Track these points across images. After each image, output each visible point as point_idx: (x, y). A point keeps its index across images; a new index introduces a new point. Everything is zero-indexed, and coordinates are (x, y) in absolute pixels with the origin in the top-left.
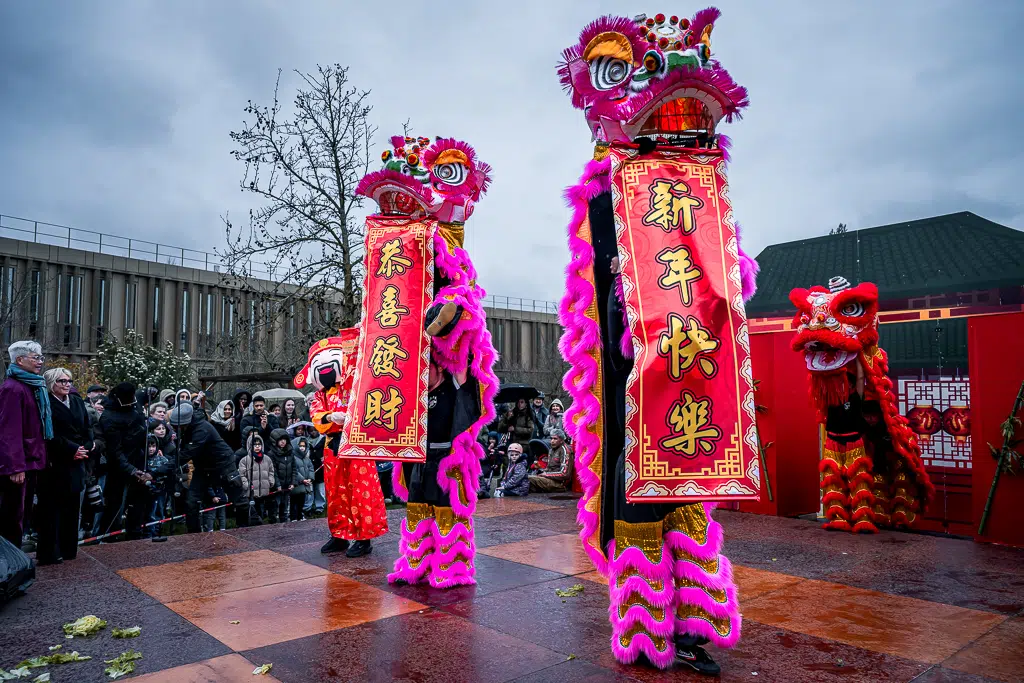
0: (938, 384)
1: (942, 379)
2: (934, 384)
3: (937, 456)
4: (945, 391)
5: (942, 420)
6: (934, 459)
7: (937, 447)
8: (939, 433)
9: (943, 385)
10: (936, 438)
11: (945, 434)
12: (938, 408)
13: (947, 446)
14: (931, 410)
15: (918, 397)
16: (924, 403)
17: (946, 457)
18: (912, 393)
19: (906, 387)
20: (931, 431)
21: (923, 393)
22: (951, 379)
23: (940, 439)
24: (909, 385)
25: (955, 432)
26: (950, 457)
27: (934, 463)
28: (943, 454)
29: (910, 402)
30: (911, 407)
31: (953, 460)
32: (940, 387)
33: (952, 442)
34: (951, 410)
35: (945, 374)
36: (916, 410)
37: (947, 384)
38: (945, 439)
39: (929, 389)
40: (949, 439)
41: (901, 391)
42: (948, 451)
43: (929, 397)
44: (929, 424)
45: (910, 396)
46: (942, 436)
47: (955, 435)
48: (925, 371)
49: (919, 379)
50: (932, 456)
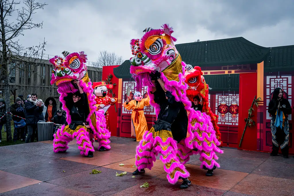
0: (228, 97)
1: (230, 95)
2: (227, 97)
3: (226, 121)
4: (230, 99)
5: (229, 109)
6: (226, 122)
7: (227, 118)
8: (228, 113)
9: (230, 97)
10: (227, 115)
11: (230, 114)
12: (228, 104)
13: (230, 117)
14: (226, 105)
15: (222, 101)
16: (223, 103)
17: (229, 121)
18: (220, 99)
19: (218, 97)
20: (225, 112)
21: (223, 100)
22: (232, 95)
23: (228, 115)
24: (219, 97)
25: (232, 113)
26: (230, 122)
27: (226, 123)
28: (228, 121)
29: (219, 102)
30: (219, 104)
31: (231, 122)
32: (229, 97)
33: (231, 116)
34: (232, 106)
35: (230, 93)
36: (221, 105)
37: (231, 97)
38: (229, 115)
39: (225, 98)
40: (231, 115)
41: (217, 99)
42: (230, 120)
43: (225, 101)
44: (225, 110)
45: (220, 100)
46: (229, 114)
47: (233, 114)
48: (224, 92)
49: (222, 95)
50: (225, 121)
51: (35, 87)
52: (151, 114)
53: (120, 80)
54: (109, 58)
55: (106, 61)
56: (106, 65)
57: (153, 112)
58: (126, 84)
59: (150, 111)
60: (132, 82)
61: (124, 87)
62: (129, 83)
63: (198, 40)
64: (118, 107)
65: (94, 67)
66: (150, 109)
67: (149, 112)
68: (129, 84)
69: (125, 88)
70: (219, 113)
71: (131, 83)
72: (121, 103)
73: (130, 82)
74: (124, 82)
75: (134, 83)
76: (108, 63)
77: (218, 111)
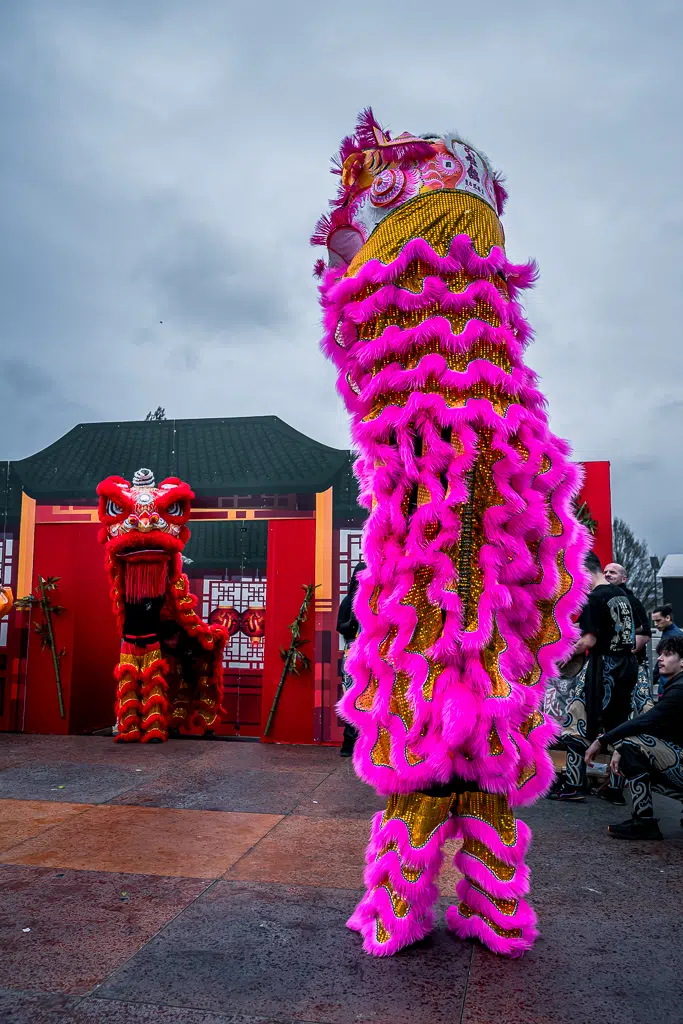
0: (239, 585)
1: (244, 580)
2: (236, 585)
3: (234, 658)
4: (245, 591)
5: (241, 621)
6: (232, 661)
7: (235, 649)
8: (237, 635)
9: (244, 585)
10: (234, 640)
11: (243, 635)
12: (238, 608)
13: (244, 646)
14: (232, 611)
15: (221, 598)
16: (226, 604)
17: (242, 659)
18: (216, 594)
19: (211, 587)
21: (226, 594)
22: (251, 580)
23: (238, 640)
24: (213, 585)
25: (250, 633)
26: (245, 659)
27: (232, 665)
28: (239, 656)
29: (213, 603)
30: (213, 608)
31: (247, 661)
32: (241, 587)
33: (248, 643)
34: (250, 611)
35: (246, 575)
36: (219, 611)
37: (247, 585)
38: (242, 641)
39: (231, 589)
40: (246, 641)
41: (206, 591)
42: (244, 653)
43: (231, 598)
45: (215, 596)
46: (240, 638)
47: (251, 636)
48: (229, 572)
49: (223, 579)
50: (229, 658)
63: (159, 409)
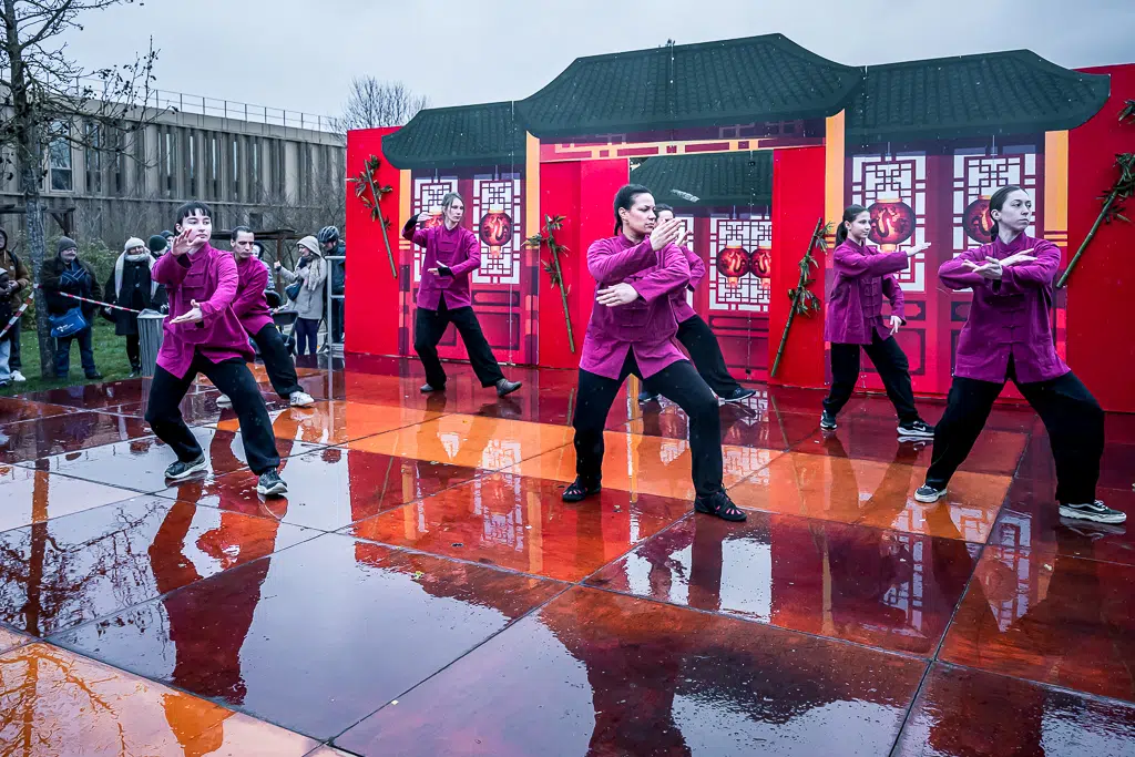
0: (748, 223)
1: (753, 217)
2: (745, 223)
3: (744, 300)
4: (754, 229)
5: (750, 263)
6: (741, 303)
7: (744, 291)
8: (747, 276)
9: (753, 223)
10: (744, 281)
11: (753, 276)
12: (747, 248)
13: (754, 288)
14: (741, 250)
15: (729, 237)
16: (734, 244)
17: (752, 301)
18: (723, 233)
19: (718, 226)
20: (739, 273)
21: (734, 233)
22: (760, 218)
23: (747, 281)
24: (721, 223)
25: (761, 274)
26: (755, 301)
27: (741, 307)
28: (750, 298)
29: (721, 242)
30: (721, 248)
31: (757, 304)
32: (750, 226)
33: (758, 285)
34: (760, 251)
35: (755, 213)
36: (727, 250)
37: (756, 223)
38: (752, 282)
39: (740, 228)
40: (756, 282)
41: (713, 230)
42: (754, 295)
43: (740, 237)
44: (738, 266)
45: (722, 236)
46: (750, 279)
47: (762, 277)
48: (736, 209)
49: (731, 217)
50: (739, 300)
51: (138, 202)
52: (504, 280)
53: (405, 175)
54: (385, 103)
55: (373, 111)
56: (376, 127)
57: (511, 275)
58: (424, 188)
59: (500, 272)
60: (442, 181)
61: (417, 196)
62: (433, 184)
63: (669, 42)
64: (402, 261)
65: (335, 135)
66: (500, 267)
67: (499, 276)
68: (432, 187)
69: (421, 200)
70: (720, 275)
71: (439, 184)
72: (409, 247)
73: (436, 181)
74: (418, 182)
75: (450, 184)
76: (382, 120)
77: (719, 270)
